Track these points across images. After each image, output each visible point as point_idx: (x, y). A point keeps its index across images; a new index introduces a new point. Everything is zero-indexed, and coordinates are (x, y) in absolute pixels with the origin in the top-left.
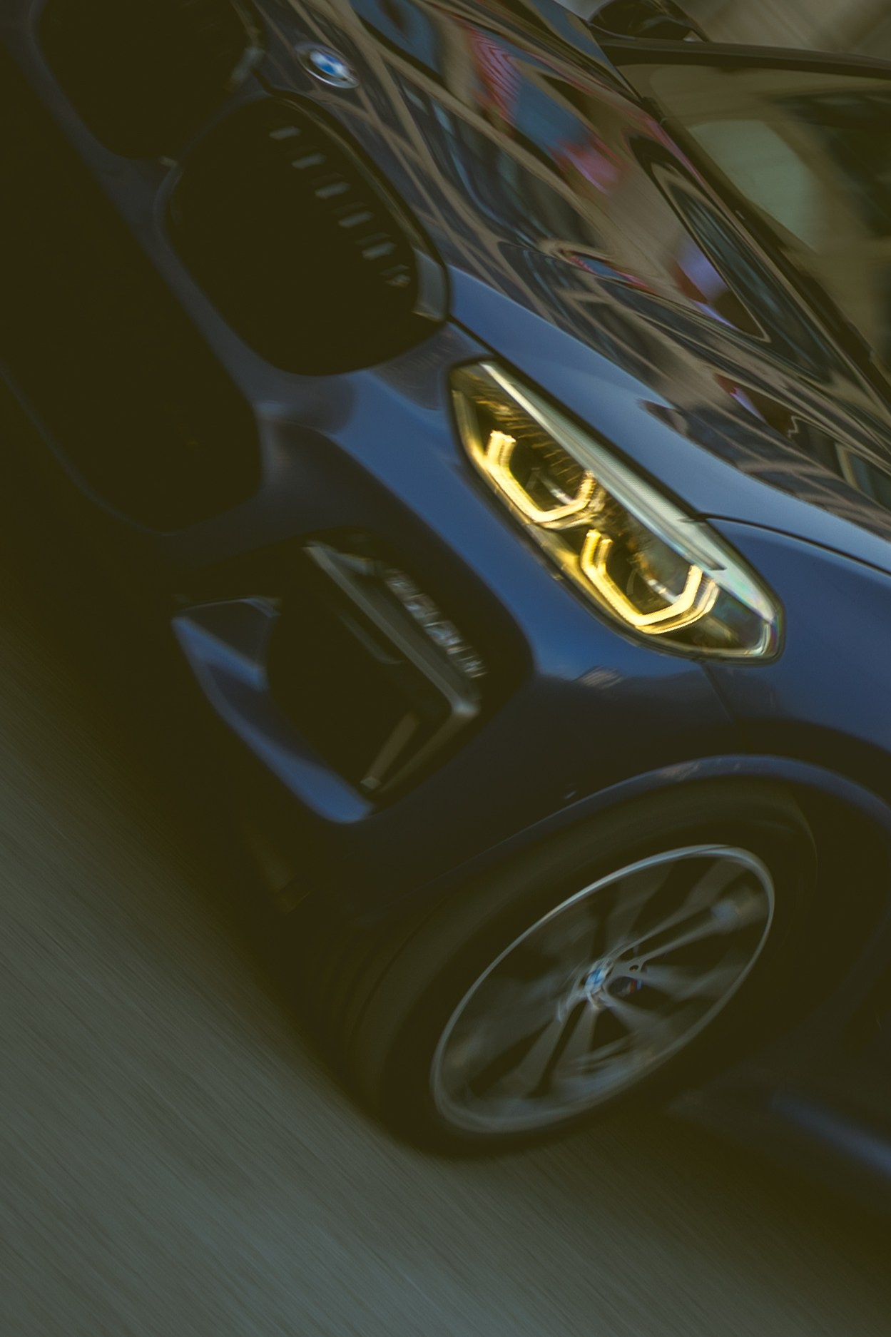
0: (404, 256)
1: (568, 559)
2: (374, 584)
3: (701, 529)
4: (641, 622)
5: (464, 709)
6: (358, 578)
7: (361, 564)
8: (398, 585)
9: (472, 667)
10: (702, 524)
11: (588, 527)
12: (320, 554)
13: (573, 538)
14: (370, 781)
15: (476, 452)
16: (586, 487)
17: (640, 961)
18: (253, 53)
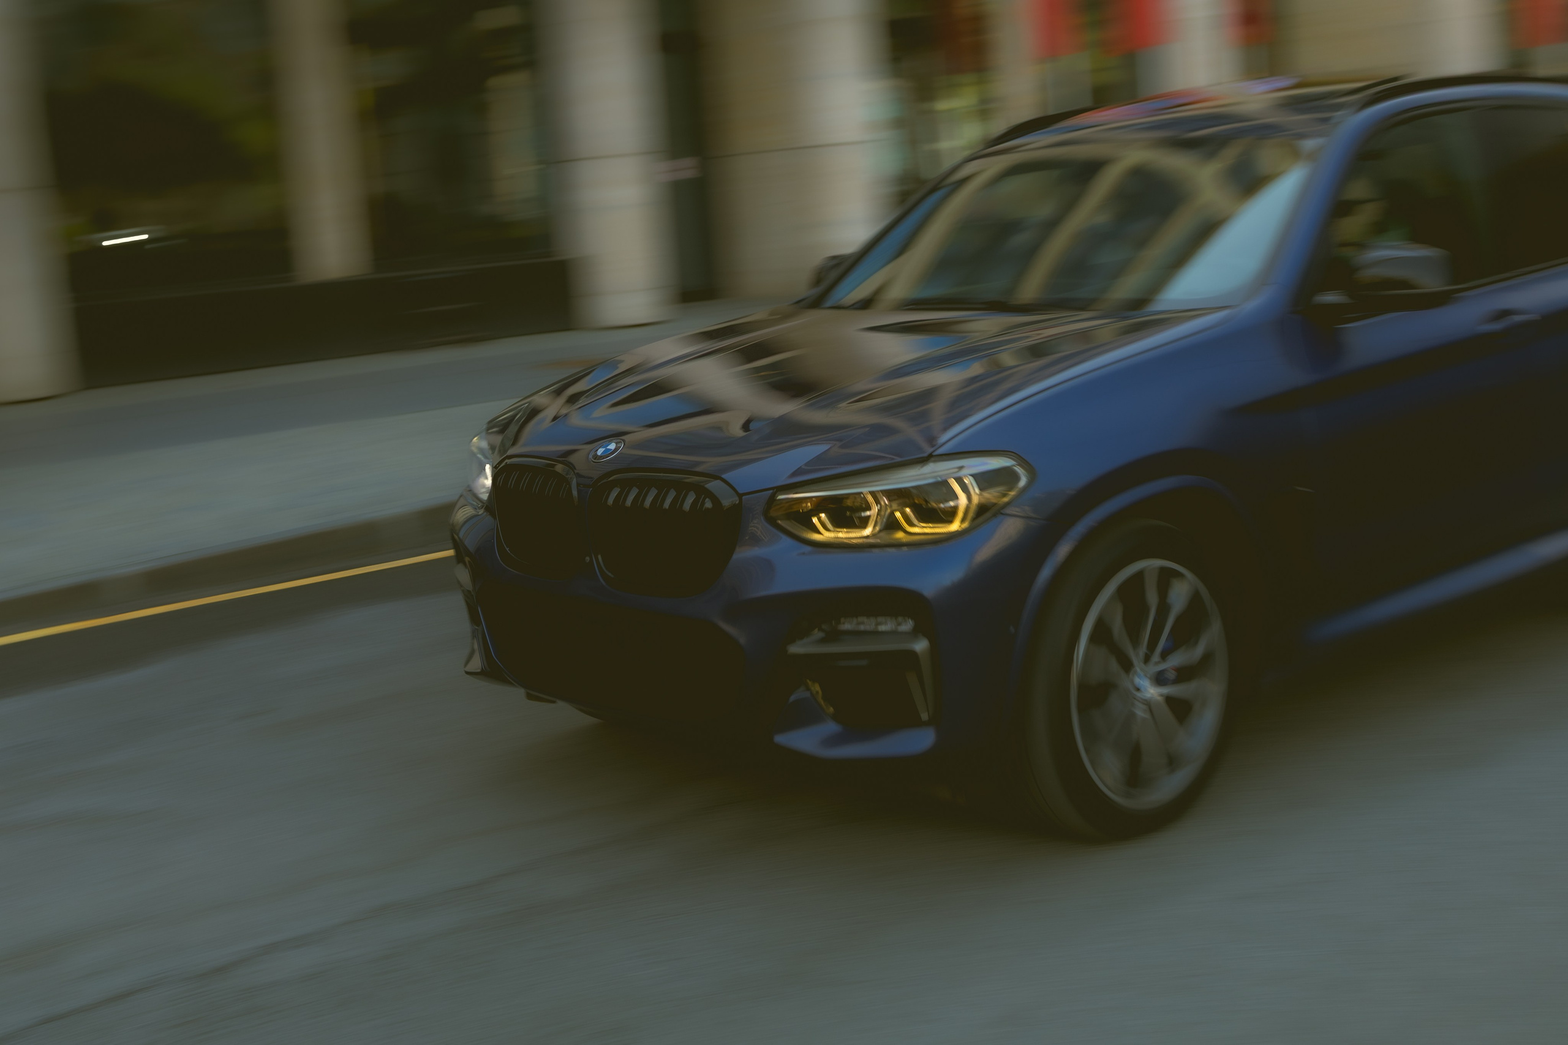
0: (702, 492)
1: (900, 535)
2: (834, 636)
3: (935, 461)
4: (955, 526)
5: (921, 646)
6: (822, 641)
7: (817, 634)
8: (847, 626)
9: (907, 626)
10: (933, 459)
11: (892, 514)
12: (796, 649)
13: (892, 525)
14: (925, 716)
15: (816, 537)
16: (870, 499)
17: (1156, 657)
18: (574, 482)
